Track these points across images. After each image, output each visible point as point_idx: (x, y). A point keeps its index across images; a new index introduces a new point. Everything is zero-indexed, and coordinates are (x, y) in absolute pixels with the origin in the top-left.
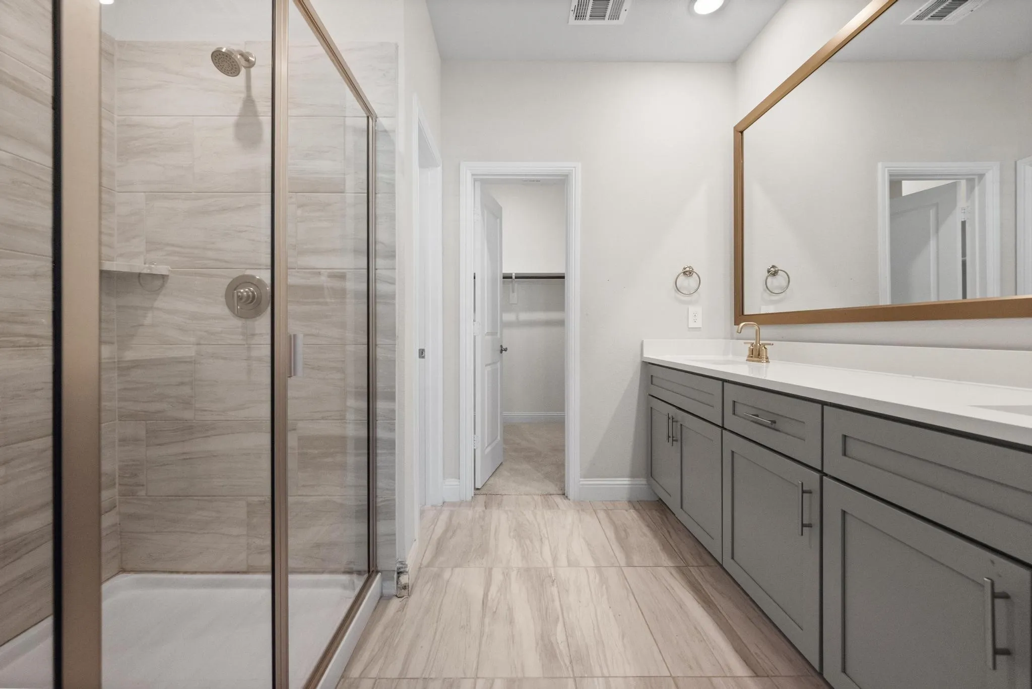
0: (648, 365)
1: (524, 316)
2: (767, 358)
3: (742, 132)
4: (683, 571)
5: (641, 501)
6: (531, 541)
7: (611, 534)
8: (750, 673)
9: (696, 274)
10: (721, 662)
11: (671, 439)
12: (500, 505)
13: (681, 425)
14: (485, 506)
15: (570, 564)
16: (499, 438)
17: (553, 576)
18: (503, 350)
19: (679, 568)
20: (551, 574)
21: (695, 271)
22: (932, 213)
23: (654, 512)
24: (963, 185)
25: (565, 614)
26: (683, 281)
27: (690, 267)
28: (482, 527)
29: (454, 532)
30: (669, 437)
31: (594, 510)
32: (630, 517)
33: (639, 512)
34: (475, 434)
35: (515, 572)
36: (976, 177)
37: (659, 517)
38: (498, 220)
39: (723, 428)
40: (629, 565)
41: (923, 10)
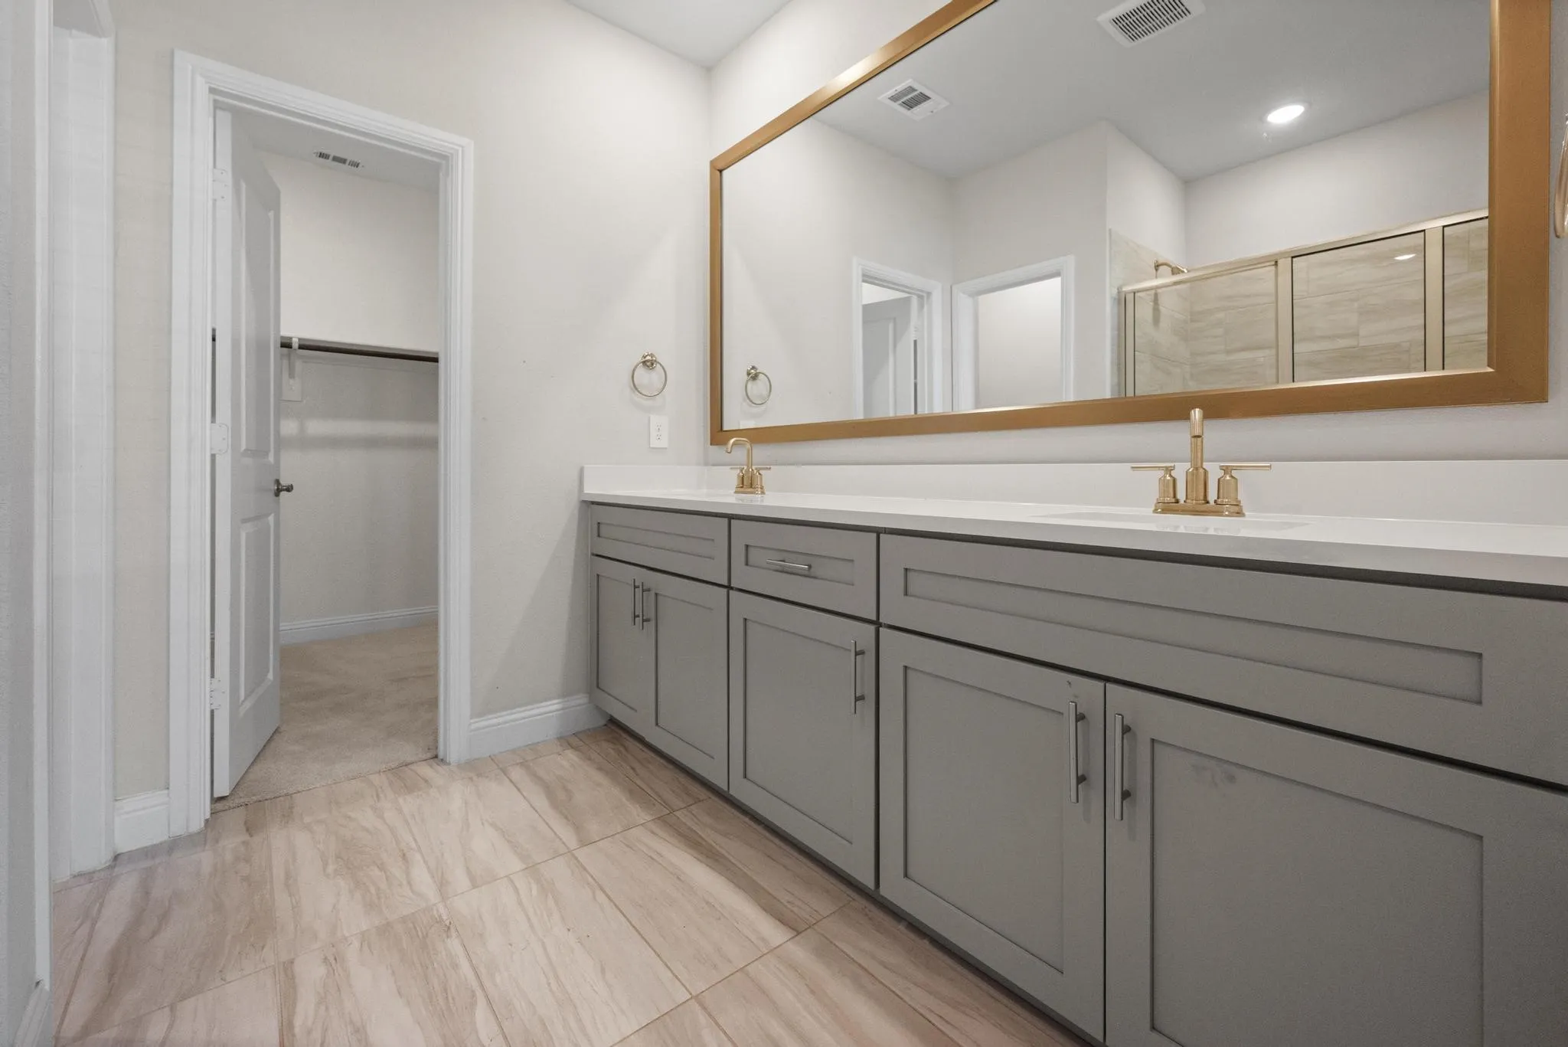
0: (592, 506)
1: (317, 427)
2: (762, 488)
3: (721, 171)
4: (667, 822)
5: (580, 732)
6: (382, 867)
7: (542, 802)
8: (790, 934)
9: (661, 365)
10: (753, 938)
11: (638, 620)
12: (288, 816)
13: (656, 594)
14: (247, 830)
15: (475, 884)
16: (270, 676)
17: (445, 918)
18: (280, 489)
19: (662, 820)
20: (440, 916)
21: (658, 360)
22: (891, 326)
23: (605, 745)
24: (915, 301)
25: (487, 984)
26: (642, 374)
27: (652, 355)
28: (246, 879)
29: (164, 917)
30: (635, 617)
31: (501, 769)
32: (567, 763)
33: (579, 750)
34: (212, 676)
35: (356, 944)
36: (925, 295)
37: (613, 749)
38: (271, 214)
39: (729, 587)
40: (584, 843)
41: (899, 90)
